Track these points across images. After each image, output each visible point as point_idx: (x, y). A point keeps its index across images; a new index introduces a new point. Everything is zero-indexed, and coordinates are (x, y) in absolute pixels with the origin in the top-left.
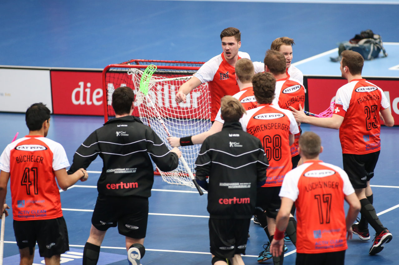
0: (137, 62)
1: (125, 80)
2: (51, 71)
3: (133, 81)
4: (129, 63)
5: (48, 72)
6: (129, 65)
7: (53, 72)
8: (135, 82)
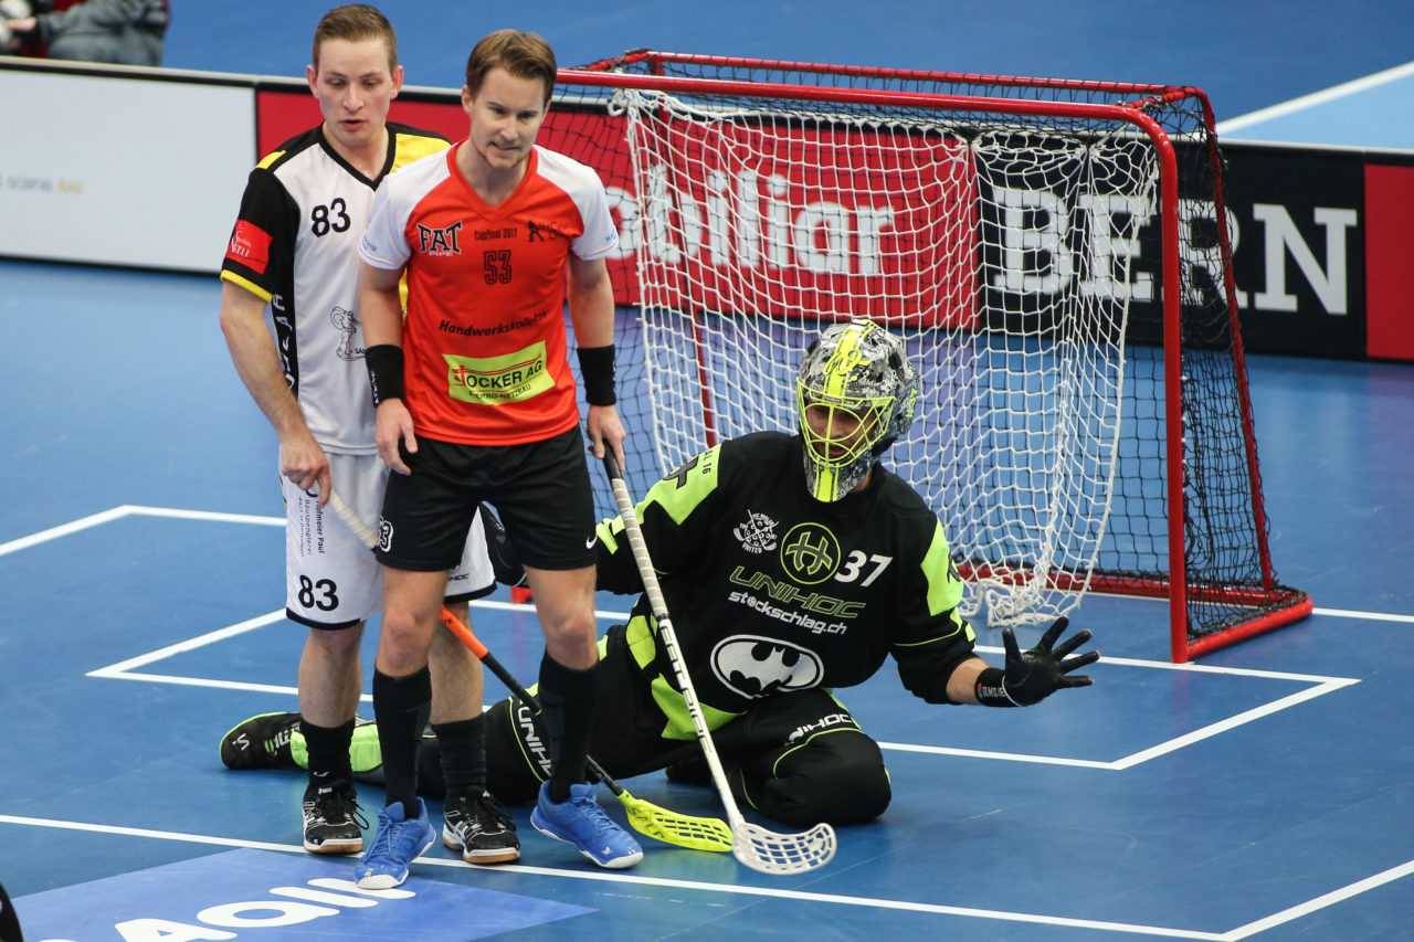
0: (655, 65)
1: (595, 139)
2: (261, 89)
3: (632, 145)
4: (618, 65)
5: (247, 96)
6: (619, 73)
7: (265, 96)
8: (639, 148)
